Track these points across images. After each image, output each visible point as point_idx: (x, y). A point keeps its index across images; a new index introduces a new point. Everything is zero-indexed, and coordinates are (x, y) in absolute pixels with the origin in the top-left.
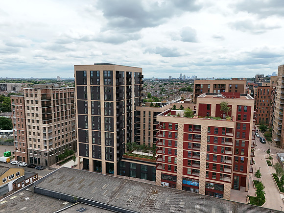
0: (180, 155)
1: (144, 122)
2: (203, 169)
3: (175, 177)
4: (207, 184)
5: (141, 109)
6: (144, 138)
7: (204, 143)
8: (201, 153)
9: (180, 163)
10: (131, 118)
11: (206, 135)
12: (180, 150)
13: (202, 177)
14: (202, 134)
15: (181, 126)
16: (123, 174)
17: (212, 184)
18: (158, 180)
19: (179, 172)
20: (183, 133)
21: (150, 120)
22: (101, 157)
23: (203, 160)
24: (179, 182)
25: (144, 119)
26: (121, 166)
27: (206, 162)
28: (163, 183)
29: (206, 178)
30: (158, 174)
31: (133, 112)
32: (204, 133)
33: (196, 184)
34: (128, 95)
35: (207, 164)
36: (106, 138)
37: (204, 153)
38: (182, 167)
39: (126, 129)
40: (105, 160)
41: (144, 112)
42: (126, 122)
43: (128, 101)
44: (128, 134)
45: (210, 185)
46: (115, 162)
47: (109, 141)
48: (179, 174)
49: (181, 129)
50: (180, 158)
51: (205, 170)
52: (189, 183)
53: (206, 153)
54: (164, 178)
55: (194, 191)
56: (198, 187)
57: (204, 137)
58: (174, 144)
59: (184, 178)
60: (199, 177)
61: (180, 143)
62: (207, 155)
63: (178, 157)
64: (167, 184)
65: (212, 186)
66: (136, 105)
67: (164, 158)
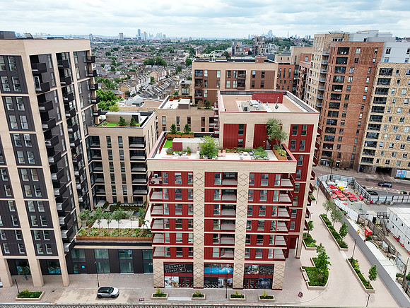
0: (199, 228)
1: (111, 158)
2: (240, 244)
3: (190, 266)
4: (246, 268)
5: (101, 132)
6: (114, 187)
7: (243, 202)
8: (237, 219)
9: (199, 242)
10: (81, 157)
11: (247, 188)
12: (199, 219)
13: (239, 259)
14: (238, 189)
15: (199, 176)
16: (81, 272)
17: (255, 267)
18: (159, 275)
19: (198, 256)
20: (203, 188)
21: (121, 153)
22: (24, 250)
23: (241, 230)
24: (198, 272)
25: (110, 152)
26: (74, 256)
27: (245, 234)
28: (167, 278)
29: (246, 259)
30: (158, 265)
31: (83, 141)
32: (243, 186)
33: (228, 271)
34: (67, 108)
35: (248, 236)
36: (29, 214)
37: (242, 219)
38: (202, 247)
39: (73, 181)
40: (37, 255)
41: (109, 139)
42: (71, 168)
43: (69, 122)
44: (79, 191)
45: (251, 269)
46: (61, 257)
47: (40, 217)
48: (198, 259)
49: (199, 182)
50: (198, 234)
51: (244, 247)
52: (215, 271)
53: (246, 219)
54: (169, 270)
55: (225, 281)
56: (231, 275)
57: (242, 193)
58: (187, 210)
59: (206, 265)
60: (233, 259)
61: (199, 207)
62: (248, 222)
63: (195, 232)
64: (176, 279)
65: (256, 270)
66: (88, 124)
67: (167, 236)
